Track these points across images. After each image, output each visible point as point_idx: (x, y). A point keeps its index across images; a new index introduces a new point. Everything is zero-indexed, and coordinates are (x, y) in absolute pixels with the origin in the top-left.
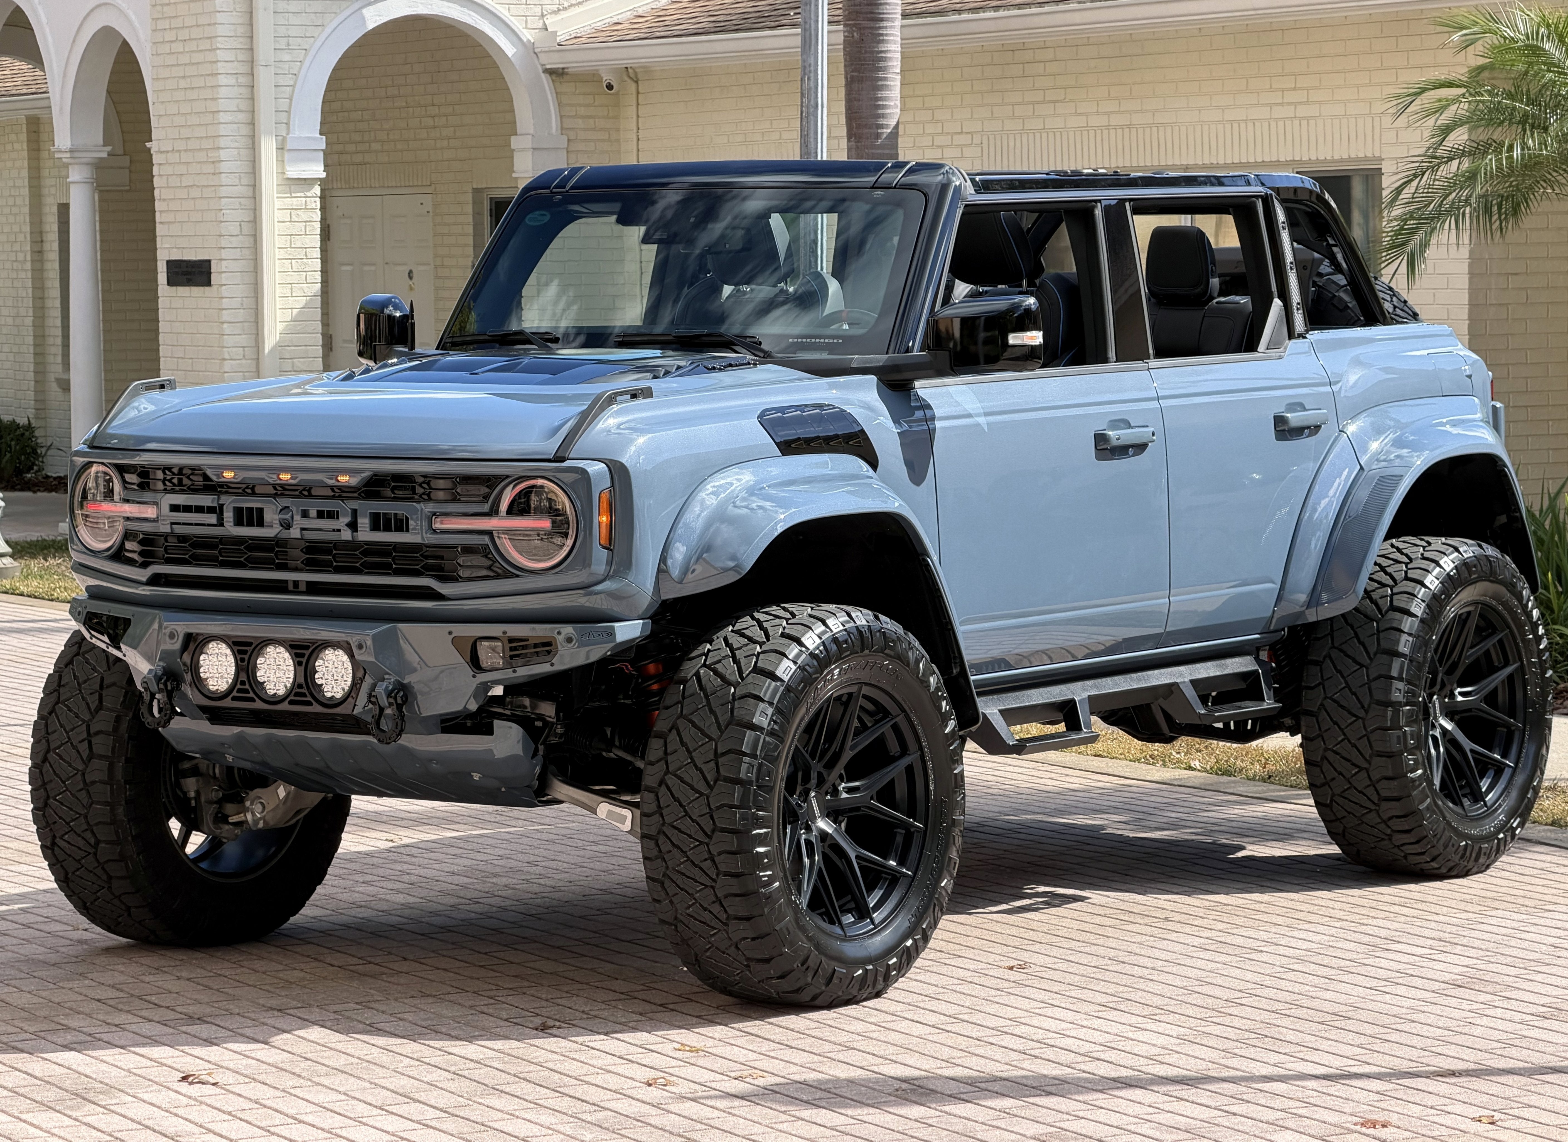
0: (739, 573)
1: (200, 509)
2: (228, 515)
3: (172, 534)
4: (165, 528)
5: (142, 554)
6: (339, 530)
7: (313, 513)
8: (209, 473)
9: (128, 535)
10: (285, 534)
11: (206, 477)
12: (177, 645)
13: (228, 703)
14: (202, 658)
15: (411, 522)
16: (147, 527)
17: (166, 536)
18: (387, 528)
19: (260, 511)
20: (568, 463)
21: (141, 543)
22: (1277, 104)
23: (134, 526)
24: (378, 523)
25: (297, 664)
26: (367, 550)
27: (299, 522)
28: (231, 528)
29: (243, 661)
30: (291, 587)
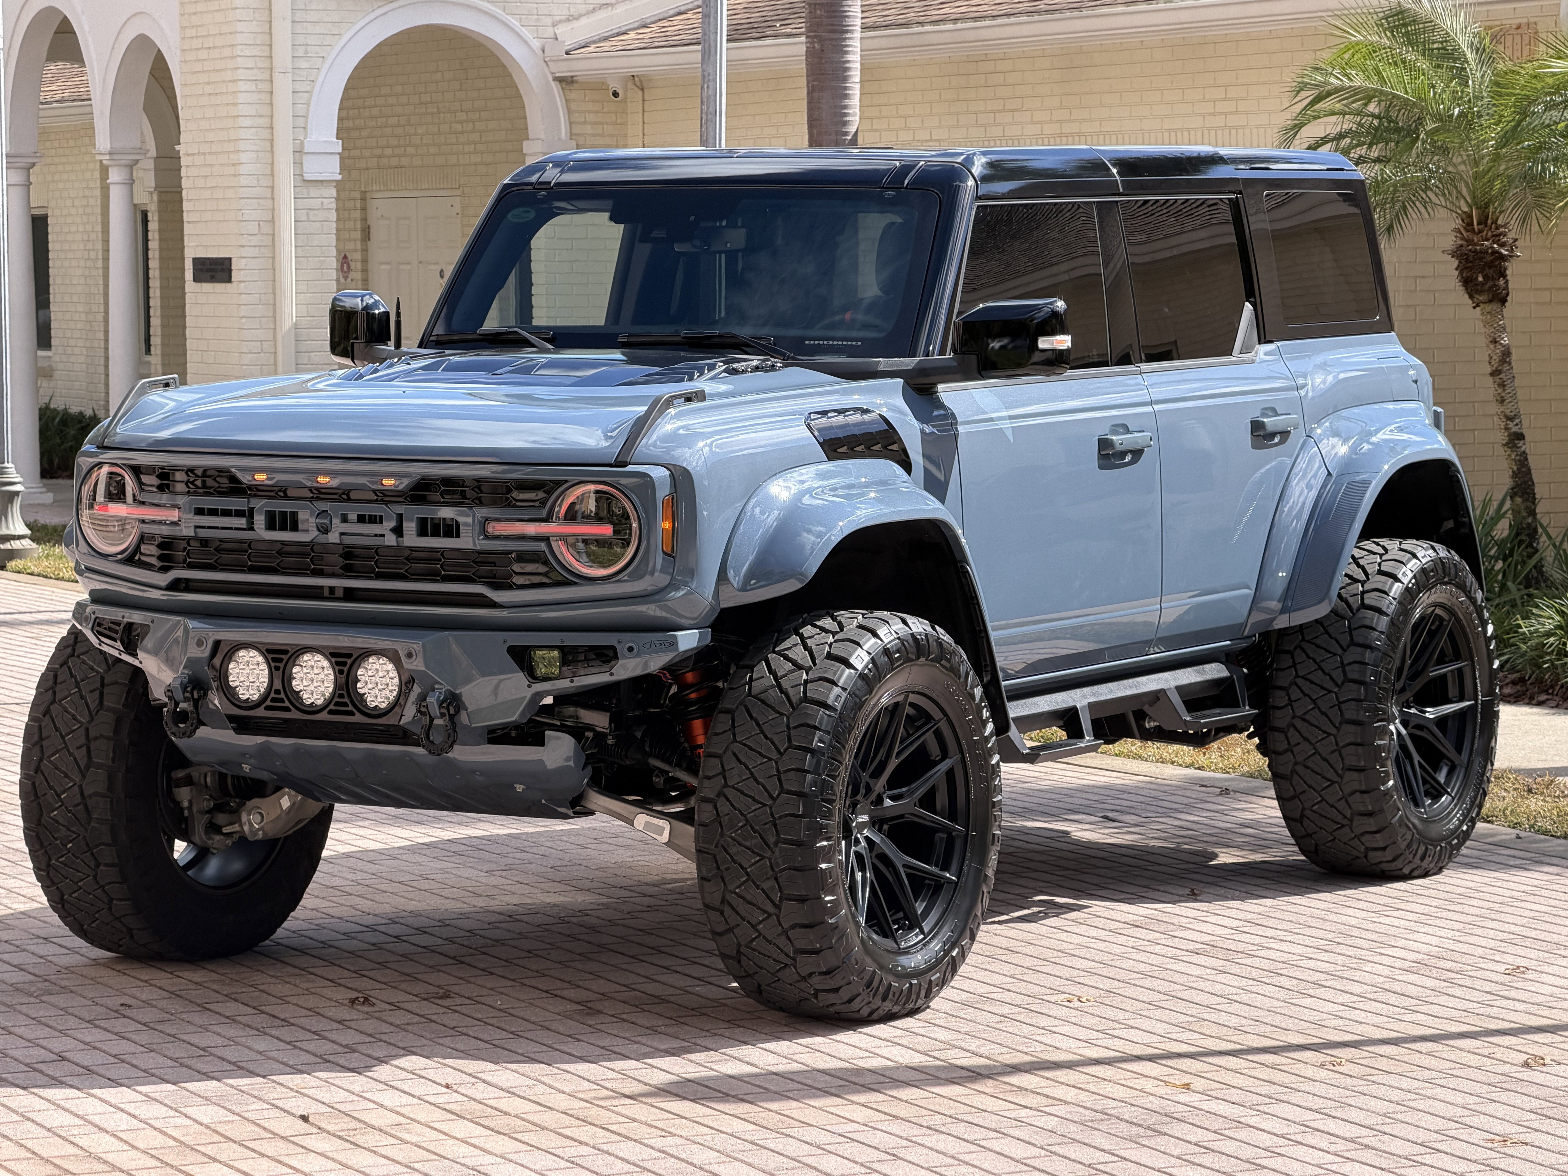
0: (800, 581)
1: (226, 513)
2: (260, 520)
3: (195, 538)
4: (187, 532)
5: (161, 558)
6: (383, 536)
7: (353, 516)
8: (239, 475)
9: (142, 539)
10: (322, 539)
11: (233, 479)
12: (205, 652)
13: (261, 712)
14: (231, 666)
15: (462, 527)
16: (165, 530)
17: (188, 540)
18: (436, 534)
19: (294, 515)
20: (630, 468)
21: (160, 546)
22: (1210, 114)
23: (149, 529)
24: (425, 528)
25: (338, 673)
26: (413, 555)
27: (338, 527)
28: (261, 532)
29: (277, 668)
30: (327, 593)
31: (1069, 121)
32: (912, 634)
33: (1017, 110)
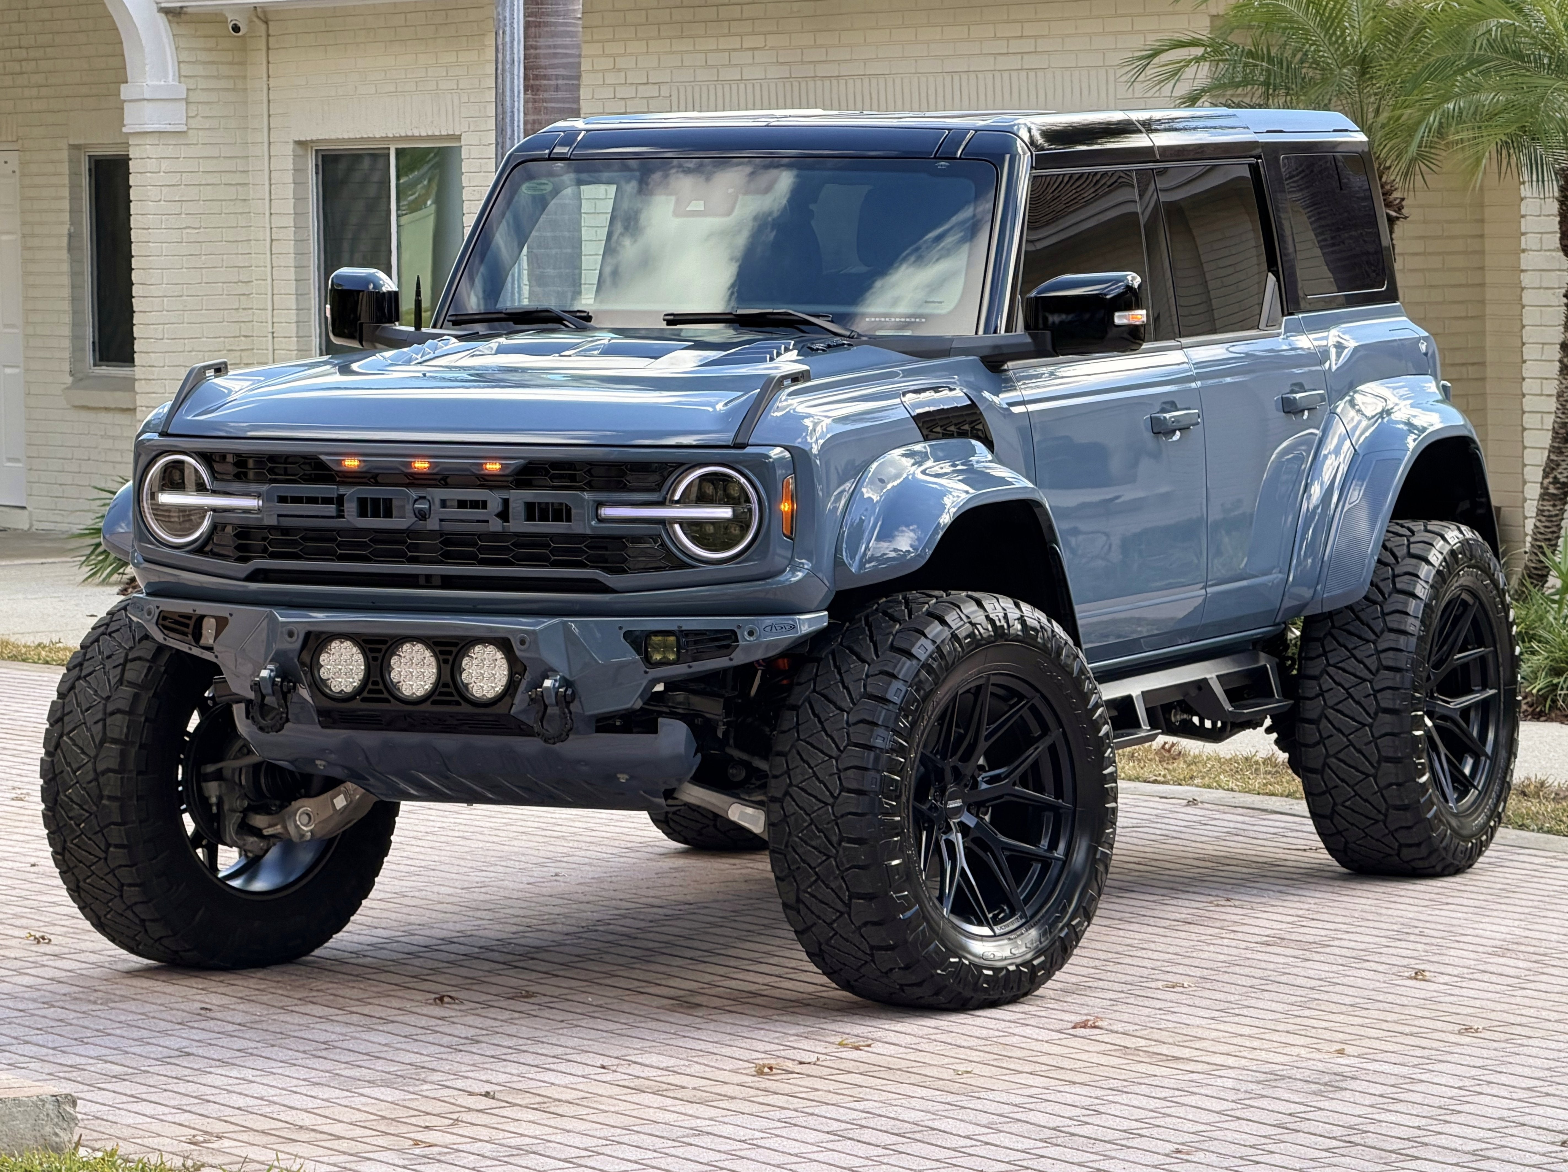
1: (313, 500)
2: (350, 507)
3: (279, 527)
4: (272, 521)
5: (238, 548)
6: (487, 521)
7: (453, 502)
8: (325, 460)
9: (219, 528)
10: (420, 526)
11: (321, 465)
12: (296, 644)
13: (355, 704)
14: (323, 657)
15: (573, 511)
16: (247, 520)
17: (269, 529)
18: (544, 518)
19: (388, 501)
20: (748, 450)
21: (236, 536)
23: (226, 518)
24: (533, 512)
25: (440, 663)
26: (520, 541)
27: (438, 513)
28: (351, 519)
29: (375, 659)
30: (422, 581)
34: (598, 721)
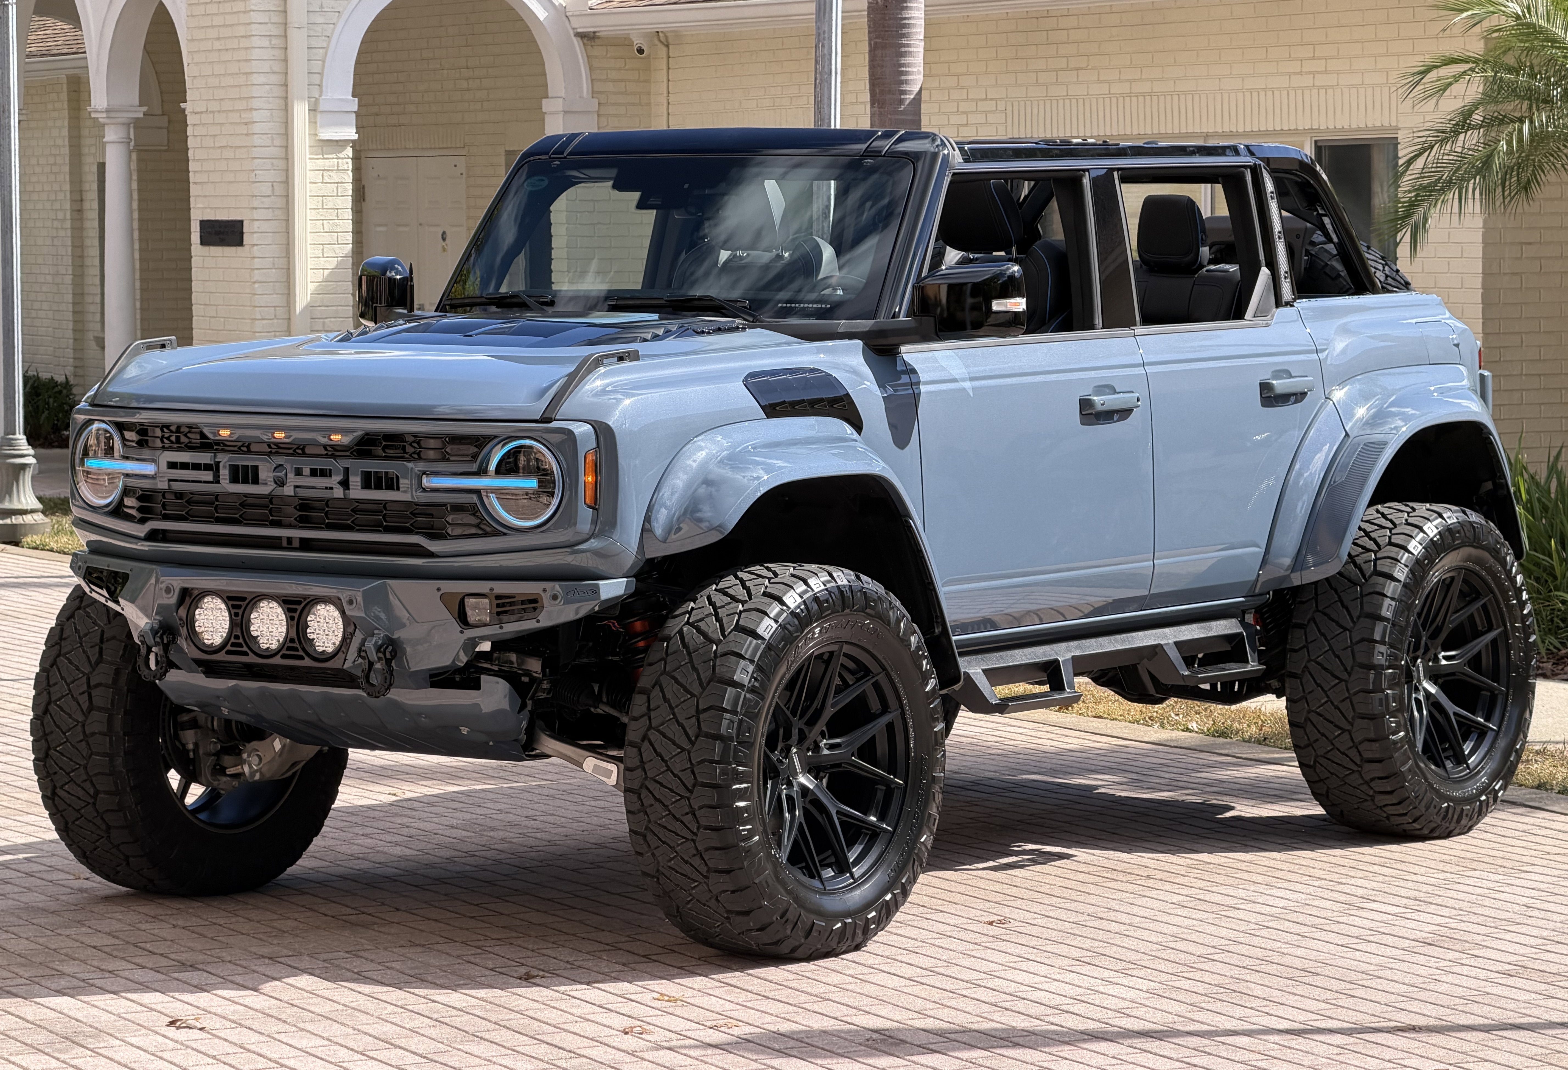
0: (721, 533)
1: (196, 467)
2: (224, 473)
3: (170, 490)
4: (163, 485)
5: (140, 510)
6: (331, 488)
7: (306, 471)
8: (206, 431)
9: (127, 491)
10: (279, 491)
11: (202, 435)
12: (173, 600)
13: (222, 656)
14: (197, 612)
15: (401, 481)
16: (146, 484)
17: (164, 493)
18: (378, 487)
19: (256, 469)
20: (554, 424)
21: (140, 499)
22: (1295, 73)
23: (133, 482)
24: (369, 481)
25: (289, 619)
26: (358, 507)
27: (292, 479)
28: (227, 486)
29: (236, 615)
30: (285, 544)
31: (1141, 80)
32: (838, 587)
33: (1082, 69)
34: (431, 676)
